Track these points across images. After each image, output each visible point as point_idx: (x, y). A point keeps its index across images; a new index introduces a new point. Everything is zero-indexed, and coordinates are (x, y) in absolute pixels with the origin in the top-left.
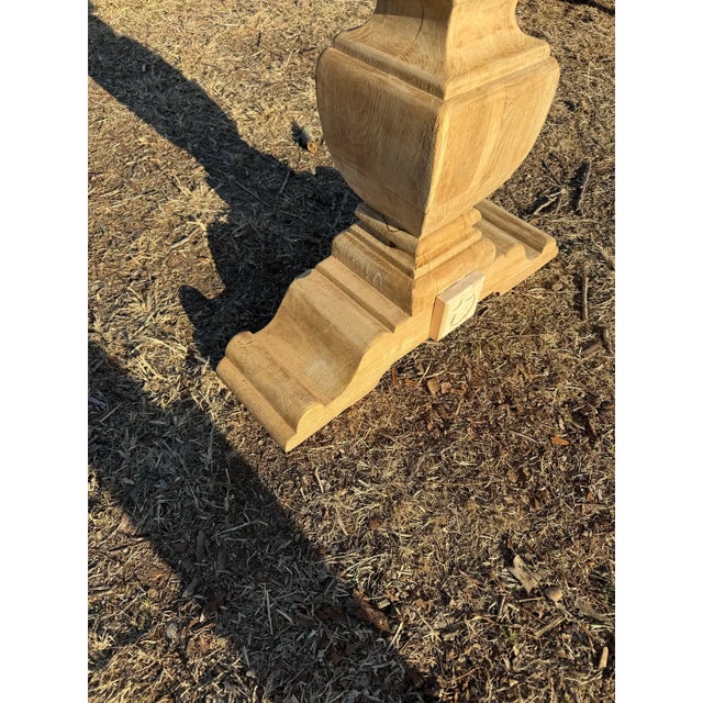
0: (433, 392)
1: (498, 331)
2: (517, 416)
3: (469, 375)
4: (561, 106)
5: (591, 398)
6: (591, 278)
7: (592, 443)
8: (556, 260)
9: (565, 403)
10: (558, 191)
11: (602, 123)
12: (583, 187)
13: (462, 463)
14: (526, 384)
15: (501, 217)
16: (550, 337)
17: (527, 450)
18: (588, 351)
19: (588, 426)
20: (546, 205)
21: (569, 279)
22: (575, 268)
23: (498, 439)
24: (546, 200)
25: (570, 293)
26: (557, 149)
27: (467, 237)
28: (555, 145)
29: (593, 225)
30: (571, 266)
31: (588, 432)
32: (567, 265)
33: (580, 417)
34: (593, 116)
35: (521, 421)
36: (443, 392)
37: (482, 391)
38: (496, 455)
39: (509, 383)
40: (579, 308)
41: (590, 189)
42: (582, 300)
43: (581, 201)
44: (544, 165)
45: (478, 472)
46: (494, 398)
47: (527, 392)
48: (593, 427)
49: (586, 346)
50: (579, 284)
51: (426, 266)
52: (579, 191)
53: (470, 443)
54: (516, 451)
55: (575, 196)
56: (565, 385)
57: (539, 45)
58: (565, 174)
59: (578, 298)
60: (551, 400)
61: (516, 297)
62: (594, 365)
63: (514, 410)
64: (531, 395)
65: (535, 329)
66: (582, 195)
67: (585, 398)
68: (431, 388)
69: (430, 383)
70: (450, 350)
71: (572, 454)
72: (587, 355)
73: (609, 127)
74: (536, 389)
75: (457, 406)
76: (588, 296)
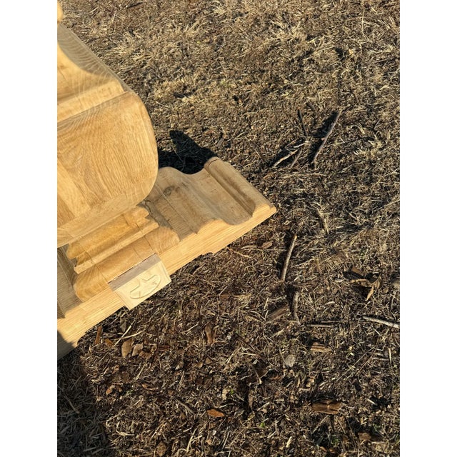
0: (124, 355)
1: (203, 288)
2: (187, 384)
3: (162, 337)
4: (333, 54)
5: (262, 364)
6: (300, 235)
7: (245, 417)
8: (277, 215)
9: (237, 369)
10: (302, 142)
11: (363, 72)
12: (325, 139)
13: (122, 434)
14: (207, 348)
15: (226, 180)
16: (244, 298)
17: (184, 421)
18: (275, 314)
19: (246, 399)
20: (286, 158)
21: (281, 236)
22: (290, 225)
23: (163, 408)
24: (287, 153)
25: (278, 251)
26: (314, 99)
28: (313, 95)
29: (321, 179)
30: (287, 222)
31: (244, 405)
32: (285, 220)
33: (243, 388)
34: (358, 64)
35: (188, 390)
36: (133, 354)
37: (168, 354)
38: (154, 427)
39: (193, 347)
40: (280, 267)
41: (331, 141)
42: (285, 259)
43: (319, 153)
44: (299, 114)
45: (131, 444)
46: (174, 363)
47: (205, 358)
48: (251, 400)
49: (272, 308)
50: (288, 241)
52: (321, 142)
53: (138, 410)
54: (175, 421)
55: (315, 148)
56: (241, 351)
58: (315, 123)
59: (283, 256)
60: (224, 367)
61: (230, 254)
62: (276, 329)
63: (187, 376)
64: (208, 361)
65: (236, 289)
66: (321, 149)
67: (256, 366)
68: (123, 350)
69: (125, 344)
70: (155, 309)
71: (223, 428)
72: (271, 319)
73: (367, 75)
74: (214, 355)
75: (139, 370)
76: (293, 254)
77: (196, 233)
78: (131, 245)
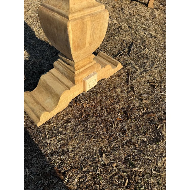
0: (85, 107)
1: (105, 89)
2: (107, 113)
3: (96, 102)
4: (127, 27)
5: (129, 106)
6: (131, 73)
7: (128, 119)
8: (122, 69)
9: (121, 108)
10: (125, 50)
11: (138, 32)
12: (131, 49)
13: (91, 127)
14: (111, 103)
15: (106, 57)
16: (119, 90)
17: (109, 122)
18: (129, 94)
19: (127, 115)
20: (121, 54)
21: (125, 74)
22: (127, 71)
23: (102, 119)
24: (121, 52)
25: (125, 78)
26: (125, 39)
27: (91, 62)
28: (125, 38)
29: (133, 59)
30: (126, 71)
31: (127, 116)
32: (125, 70)
33: (125, 112)
34: (136, 30)
35: (108, 114)
36: (88, 107)
37: (99, 106)
38: (101, 124)
39: (106, 103)
40: (128, 82)
41: (133, 49)
42: (128, 79)
43: (130, 53)
44: (121, 43)
45: (95, 129)
46: (102, 108)
47: (111, 106)
48: (129, 115)
49: (128, 92)
50: (128, 75)
51: (78, 71)
52: (130, 50)
53: (94, 121)
54: (106, 122)
55: (129, 51)
56: (122, 103)
57: (101, 5)
58: (127, 45)
59: (127, 79)
60: (118, 108)
61: (111, 79)
62: (130, 97)
63: (107, 111)
64: (112, 106)
65: (115, 88)
66: (131, 51)
67: (127, 107)
68: (84, 106)
69: (84, 104)
70: (91, 95)
71: (122, 123)
72: (128, 95)
73: (139, 33)
74: (114, 105)
75: (91, 111)
76: (130, 78)
77: (104, 67)
78: (89, 67)
